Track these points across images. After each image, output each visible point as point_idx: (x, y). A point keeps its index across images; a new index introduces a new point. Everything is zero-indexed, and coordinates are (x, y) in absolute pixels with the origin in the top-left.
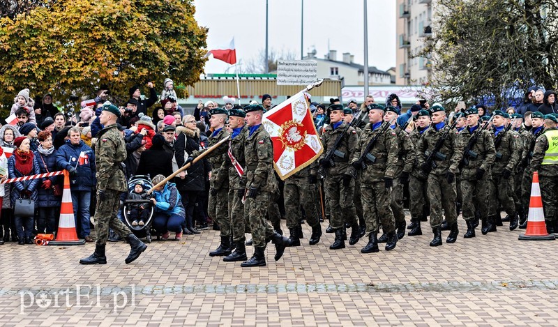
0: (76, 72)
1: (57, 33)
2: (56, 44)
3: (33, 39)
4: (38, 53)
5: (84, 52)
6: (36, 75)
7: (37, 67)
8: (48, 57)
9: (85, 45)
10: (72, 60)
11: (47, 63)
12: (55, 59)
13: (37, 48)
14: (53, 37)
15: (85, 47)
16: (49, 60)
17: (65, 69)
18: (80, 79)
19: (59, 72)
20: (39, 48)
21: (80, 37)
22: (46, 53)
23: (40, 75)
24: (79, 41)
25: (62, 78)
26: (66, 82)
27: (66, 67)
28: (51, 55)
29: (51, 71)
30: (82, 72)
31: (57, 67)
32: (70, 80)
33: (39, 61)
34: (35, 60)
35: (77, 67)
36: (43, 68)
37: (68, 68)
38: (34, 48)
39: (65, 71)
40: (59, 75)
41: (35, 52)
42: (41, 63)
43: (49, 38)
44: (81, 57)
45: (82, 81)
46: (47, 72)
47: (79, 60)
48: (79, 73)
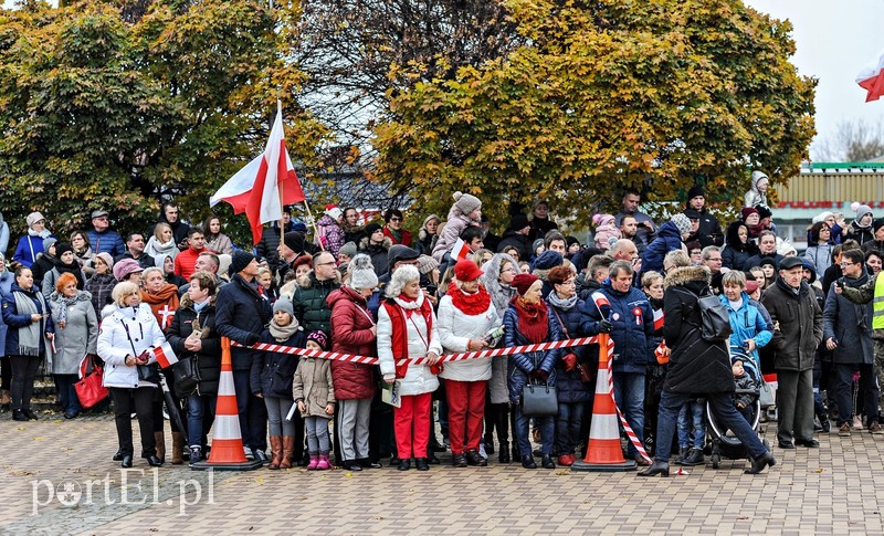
0: (589, 160)
1: (554, 91)
2: (554, 111)
3: (514, 102)
4: (523, 128)
5: (601, 123)
6: (520, 167)
7: (521, 152)
8: (539, 133)
9: (605, 112)
10: (581, 140)
11: (539, 145)
12: (551, 138)
13: (521, 118)
14: (548, 99)
15: (604, 115)
16: (542, 139)
17: (569, 154)
18: (597, 172)
19: (559, 160)
20: (525, 118)
21: (595, 98)
22: (537, 128)
23: (526, 167)
24: (593, 106)
25: (563, 170)
26: (571, 178)
27: (572, 152)
28: (544, 130)
29: (545, 160)
30: (598, 160)
31: (556, 152)
32: (578, 175)
33: (524, 141)
34: (517, 139)
35: (591, 151)
36: (531, 154)
37: (576, 153)
38: (515, 119)
39: (569, 159)
40: (559, 166)
41: (517, 125)
42: (529, 143)
43: (541, 101)
44: (597, 133)
45: (599, 177)
46: (539, 160)
47: (593, 140)
48: (592, 163)
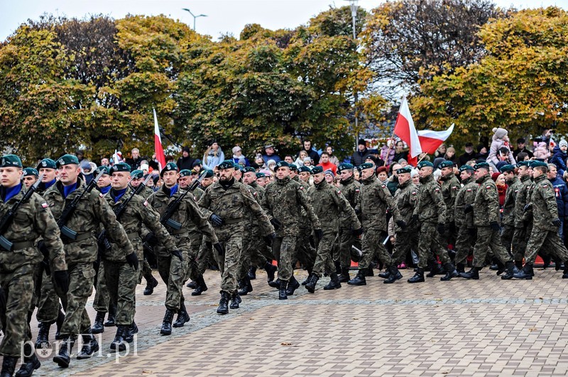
0: (524, 114)
1: (505, 79)
2: (505, 89)
3: (484, 85)
4: (489, 98)
5: (531, 95)
6: (488, 118)
7: (488, 111)
8: (498, 101)
9: (532, 89)
10: (520, 104)
11: (498, 107)
12: (504, 103)
13: (488, 93)
14: (502, 83)
15: (531, 91)
16: (499, 104)
17: (513, 111)
18: (528, 120)
19: (509, 115)
20: (490, 93)
21: (527, 82)
22: (496, 98)
23: (491, 118)
24: (526, 86)
25: (510, 120)
26: (515, 123)
27: (515, 110)
28: (500, 99)
29: (501, 114)
30: (529, 114)
31: (507, 110)
32: (518, 122)
33: (490, 105)
34: (487, 105)
35: (527, 109)
36: (494, 112)
37: (517, 110)
38: (485, 94)
39: (514, 113)
40: (509, 117)
41: (486, 97)
42: (492, 106)
43: (499, 84)
44: (528, 100)
45: (530, 122)
46: (498, 115)
47: (526, 104)
48: (526, 115)
